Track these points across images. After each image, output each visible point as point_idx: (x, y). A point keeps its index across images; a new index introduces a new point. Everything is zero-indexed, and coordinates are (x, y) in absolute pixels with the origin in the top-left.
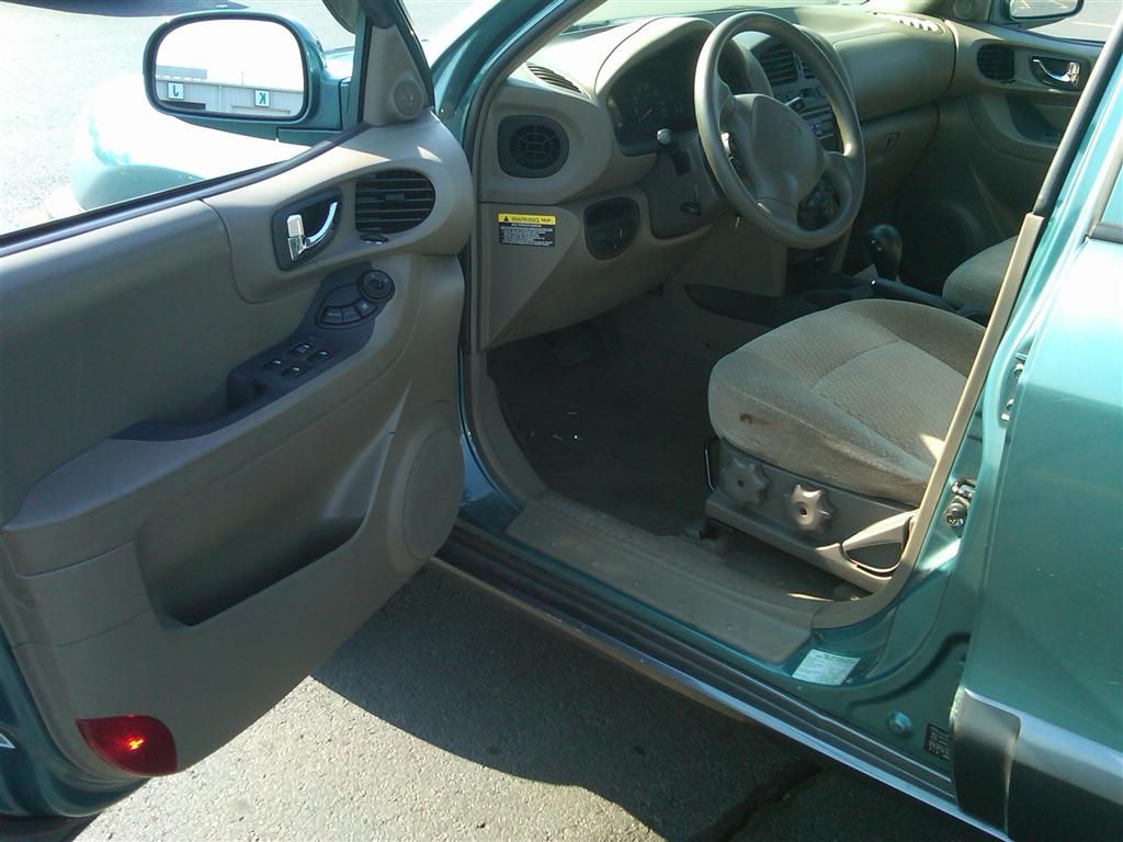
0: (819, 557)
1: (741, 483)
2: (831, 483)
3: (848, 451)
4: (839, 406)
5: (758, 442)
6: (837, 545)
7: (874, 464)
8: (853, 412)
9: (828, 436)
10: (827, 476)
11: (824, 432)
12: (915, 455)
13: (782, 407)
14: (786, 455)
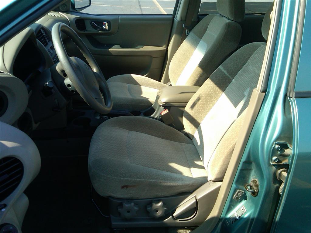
0: (165, 224)
1: (128, 212)
2: (162, 196)
3: (170, 184)
4: (144, 166)
5: (131, 194)
6: (171, 217)
7: (178, 184)
8: (150, 166)
9: (161, 181)
10: (160, 195)
11: (160, 181)
12: (174, 172)
13: (140, 178)
14: (145, 194)
